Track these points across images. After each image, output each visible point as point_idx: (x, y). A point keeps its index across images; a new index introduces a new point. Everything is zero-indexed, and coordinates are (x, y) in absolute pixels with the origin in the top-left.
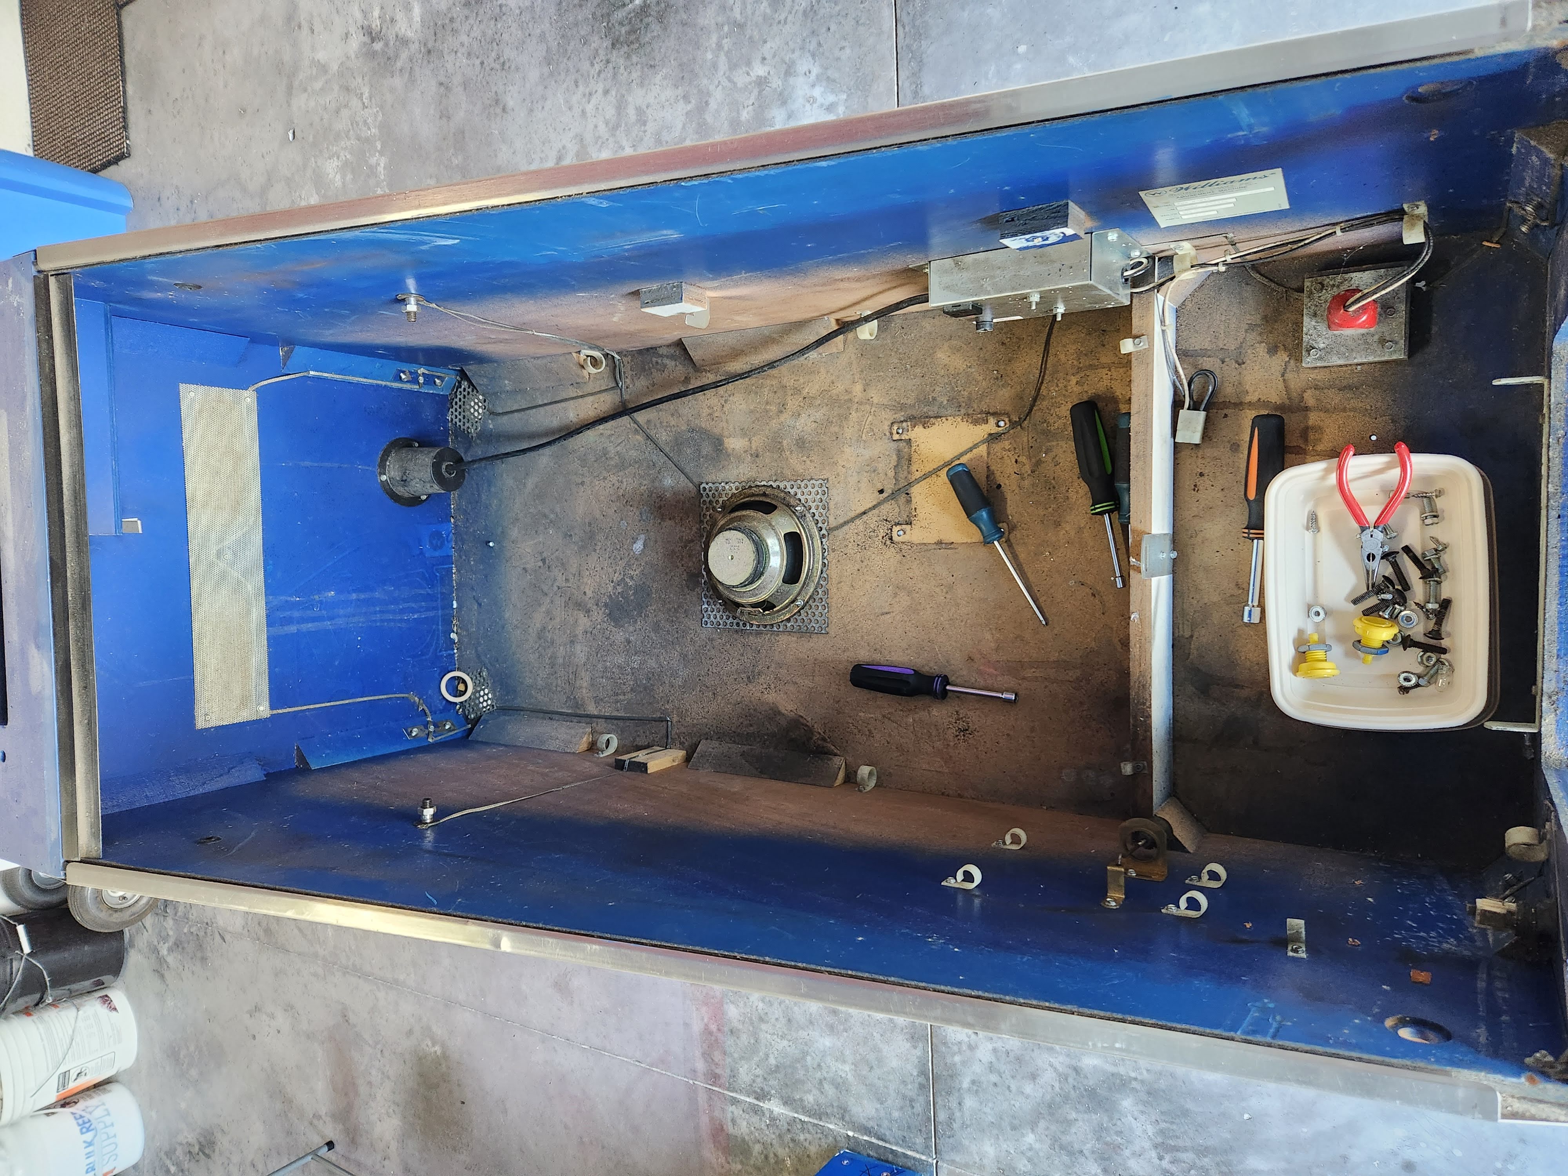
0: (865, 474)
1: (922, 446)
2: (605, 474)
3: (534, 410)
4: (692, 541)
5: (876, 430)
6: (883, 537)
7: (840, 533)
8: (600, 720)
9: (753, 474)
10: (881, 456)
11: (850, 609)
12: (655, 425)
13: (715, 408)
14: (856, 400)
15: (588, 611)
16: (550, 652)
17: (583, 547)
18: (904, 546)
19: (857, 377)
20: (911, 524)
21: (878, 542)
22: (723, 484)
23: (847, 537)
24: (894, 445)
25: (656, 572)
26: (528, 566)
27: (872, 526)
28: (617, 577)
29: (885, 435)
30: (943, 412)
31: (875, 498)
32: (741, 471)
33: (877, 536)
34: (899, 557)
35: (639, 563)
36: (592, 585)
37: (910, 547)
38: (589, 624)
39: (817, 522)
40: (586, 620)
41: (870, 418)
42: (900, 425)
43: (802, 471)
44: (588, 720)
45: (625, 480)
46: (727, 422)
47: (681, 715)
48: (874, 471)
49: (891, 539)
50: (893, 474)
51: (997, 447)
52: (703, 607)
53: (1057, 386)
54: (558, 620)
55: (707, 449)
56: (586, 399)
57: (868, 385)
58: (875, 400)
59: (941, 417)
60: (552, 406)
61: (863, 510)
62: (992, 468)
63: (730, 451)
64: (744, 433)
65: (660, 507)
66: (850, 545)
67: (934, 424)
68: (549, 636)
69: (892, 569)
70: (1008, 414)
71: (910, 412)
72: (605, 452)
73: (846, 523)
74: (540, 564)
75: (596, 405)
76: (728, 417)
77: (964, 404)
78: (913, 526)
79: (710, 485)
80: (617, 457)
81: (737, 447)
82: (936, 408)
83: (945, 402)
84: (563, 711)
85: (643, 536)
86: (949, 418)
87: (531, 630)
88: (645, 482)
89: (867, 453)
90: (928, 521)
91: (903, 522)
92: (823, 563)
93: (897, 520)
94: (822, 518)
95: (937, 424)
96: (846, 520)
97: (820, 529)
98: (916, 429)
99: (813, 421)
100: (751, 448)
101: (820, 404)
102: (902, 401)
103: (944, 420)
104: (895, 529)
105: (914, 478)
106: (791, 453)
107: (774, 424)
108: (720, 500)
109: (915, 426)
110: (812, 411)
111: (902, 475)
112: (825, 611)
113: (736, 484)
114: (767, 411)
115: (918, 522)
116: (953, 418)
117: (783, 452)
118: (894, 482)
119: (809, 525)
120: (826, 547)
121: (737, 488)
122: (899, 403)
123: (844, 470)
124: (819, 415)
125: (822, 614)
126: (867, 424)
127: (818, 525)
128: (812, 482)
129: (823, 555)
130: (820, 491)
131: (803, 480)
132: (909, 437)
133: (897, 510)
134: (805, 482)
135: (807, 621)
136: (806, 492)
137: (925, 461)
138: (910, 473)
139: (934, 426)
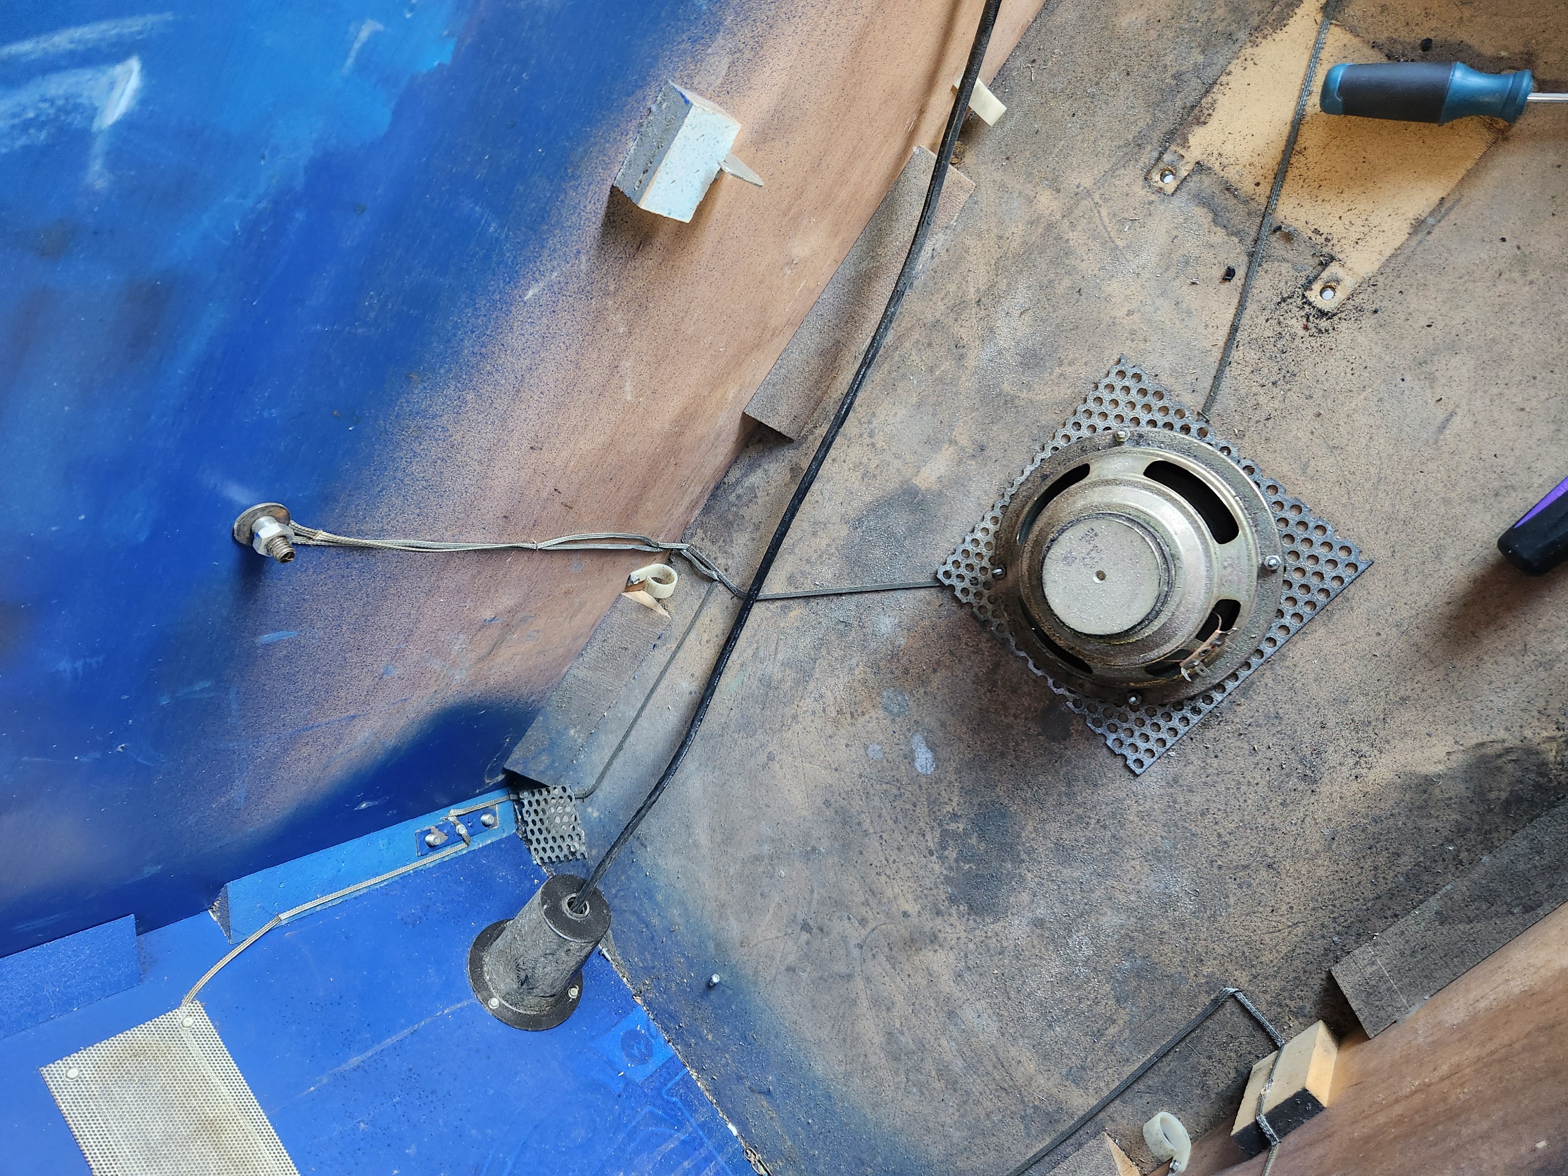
0: (1177, 283)
1: (1228, 149)
2: (789, 711)
3: (633, 732)
4: (997, 665)
5: (1130, 214)
6: (1306, 328)
7: (1225, 400)
8: (1111, 1109)
9: (1000, 477)
10: (1175, 233)
11: (1368, 486)
12: (803, 573)
13: (865, 460)
14: (1058, 216)
15: (934, 938)
16: (929, 1066)
17: (846, 846)
18: (1358, 301)
19: (1029, 190)
20: (1332, 259)
21: (1306, 344)
22: (968, 539)
23: (1243, 392)
24: (1179, 201)
25: (984, 769)
26: (791, 959)
27: (1268, 333)
28: (932, 840)
29: (1151, 203)
30: (1211, 72)
31: (1230, 292)
32: (977, 493)
33: (1293, 337)
34: (1368, 321)
35: (945, 783)
36: (905, 888)
37: (1370, 289)
38: (952, 956)
39: (1169, 426)
40: (941, 955)
41: (1104, 212)
42: (1161, 165)
43: (1069, 391)
44: (1090, 1128)
45: (823, 690)
46: (897, 456)
47: (1247, 963)
48: (1187, 263)
49: (1322, 314)
50: (1221, 232)
51: (1358, 6)
52: (1109, 743)
54: (899, 999)
55: (900, 522)
56: (687, 643)
57: (1054, 180)
58: (1087, 182)
59: (1215, 83)
60: (651, 701)
61: (1225, 331)
62: (1382, 38)
63: (936, 487)
64: (933, 443)
65: (906, 671)
66: (1262, 399)
67: (1215, 101)
68: (906, 1040)
69: (1377, 350)
71: (1157, 135)
72: (767, 683)
73: (1217, 378)
74: (805, 936)
75: (705, 637)
76: (894, 450)
77: (1234, 26)
78: (1340, 256)
79: (950, 560)
80: (788, 672)
81: (942, 470)
82: (1195, 83)
83: (1201, 59)
84: (1035, 1150)
85: (918, 739)
86: (1231, 67)
87: (873, 1060)
88: (854, 662)
89: (1149, 256)
90: (1359, 222)
91: (1315, 272)
92: (1244, 469)
93: (1302, 281)
94: (1172, 412)
95: (1220, 96)
96: (1213, 373)
97: (1186, 429)
98: (1192, 140)
99: (1021, 314)
100: (963, 449)
101: (1009, 284)
102: (1130, 137)
103: (1224, 79)
104: (1313, 295)
105: (1263, 201)
106: (1030, 388)
107: (967, 383)
108: (985, 563)
109: (1186, 140)
110: (1006, 304)
111: (1238, 217)
112: (1328, 532)
113: (988, 516)
114: (941, 380)
115: (1343, 241)
116: (1236, 61)
117: (1017, 400)
118: (1236, 240)
119: (1163, 439)
120: (1224, 443)
121: (995, 520)
122: (1127, 145)
123: (1136, 317)
124: (1022, 296)
125: (1328, 545)
126: (1106, 223)
127: (1177, 426)
128: (1101, 386)
129: (1232, 458)
130: (1127, 384)
131: (1085, 400)
132: (1193, 161)
133: (1285, 268)
134: (1091, 398)
135: (1314, 582)
136: (1107, 407)
137: (1255, 160)
138: (1249, 200)
139: (1218, 106)
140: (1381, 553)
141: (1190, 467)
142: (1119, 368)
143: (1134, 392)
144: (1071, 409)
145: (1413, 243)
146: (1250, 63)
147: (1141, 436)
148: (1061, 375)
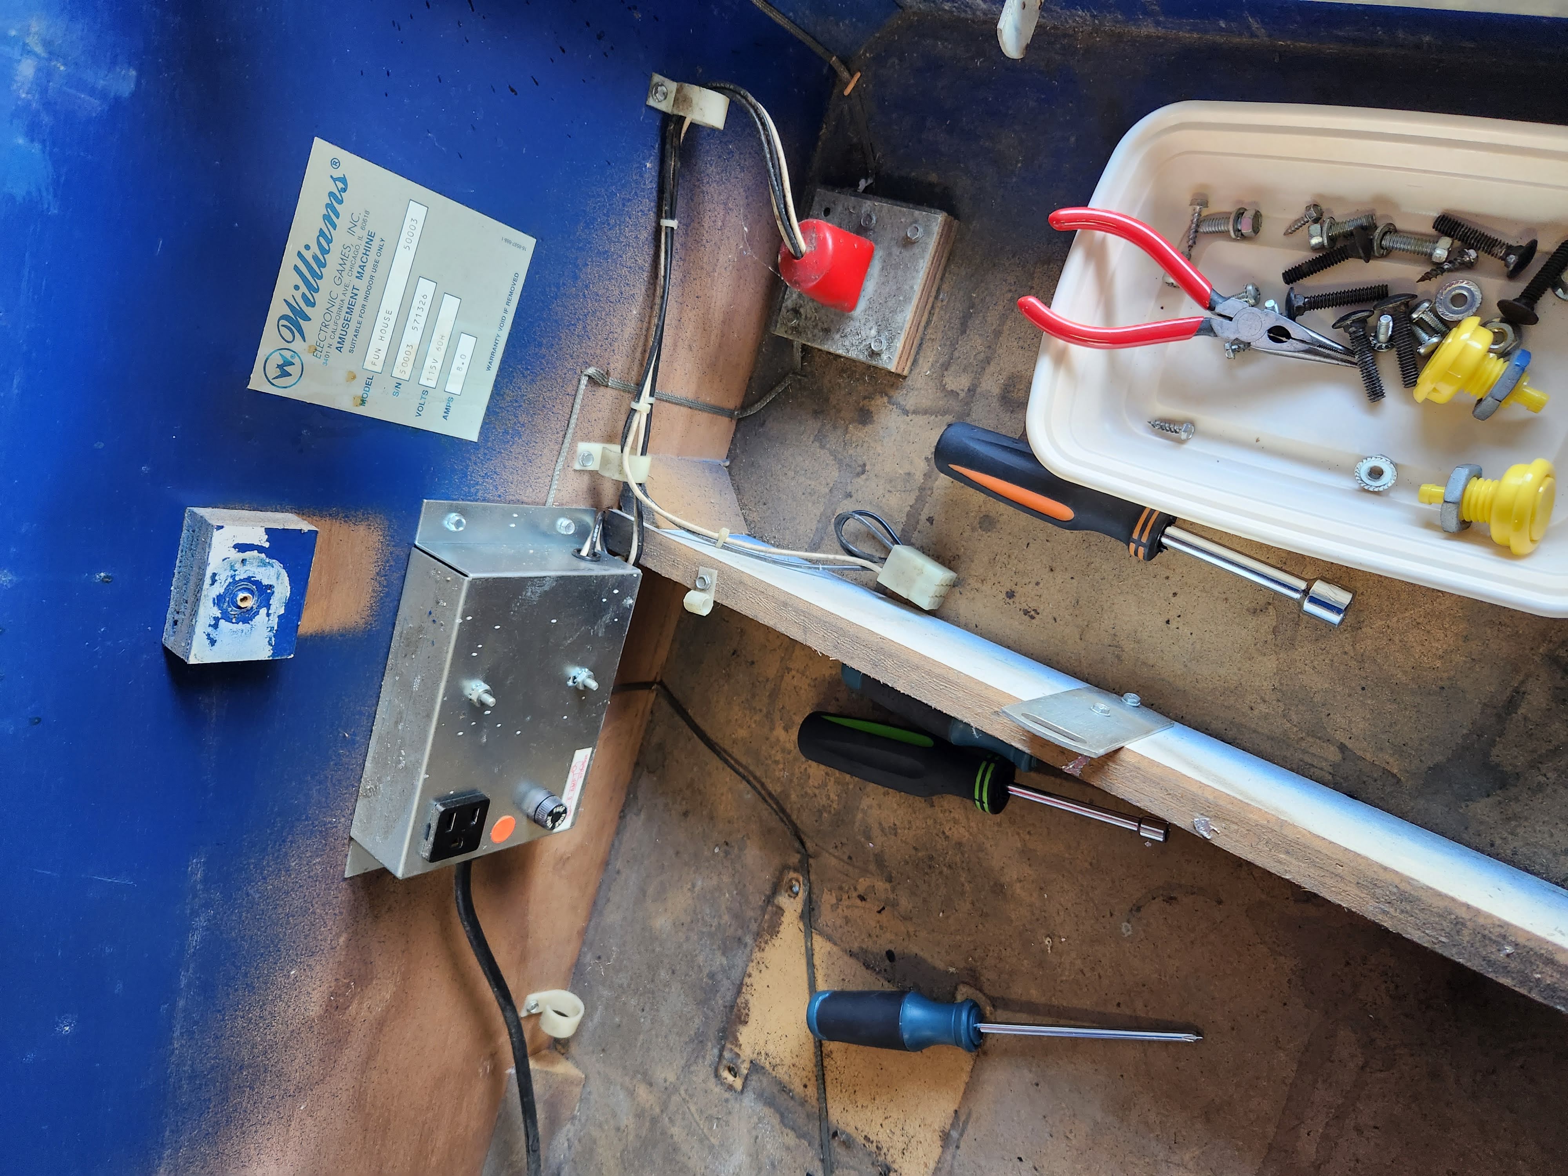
1: (771, 1048)
5: (714, 1112)
10: (754, 1133)
14: (658, 1110)
19: (628, 1083)
20: (890, 1169)
24: (749, 1100)
29: (727, 1101)
30: (736, 974)
41: (693, 1108)
42: (725, 1062)
50: (791, 1133)
51: (827, 917)
53: (777, 762)
57: (645, 1073)
58: (672, 1077)
59: (742, 984)
62: (855, 946)
67: (747, 1003)
70: (785, 868)
71: (712, 1034)
77: (740, 932)
78: (896, 1167)
82: (726, 983)
83: (724, 961)
86: (749, 970)
89: (741, 1157)
90: (898, 1132)
95: (748, 997)
98: (742, 1039)
102: (693, 1033)
103: (747, 980)
105: (815, 1103)
109: (737, 1039)
111: (800, 1119)
115: (892, 1151)
116: (751, 964)
118: (806, 1144)
122: (692, 1040)
126: (698, 1118)
132: (748, 1060)
137: (795, 1060)
138: (803, 1102)
139: (750, 1005)
145: (948, 1157)
146: (762, 967)
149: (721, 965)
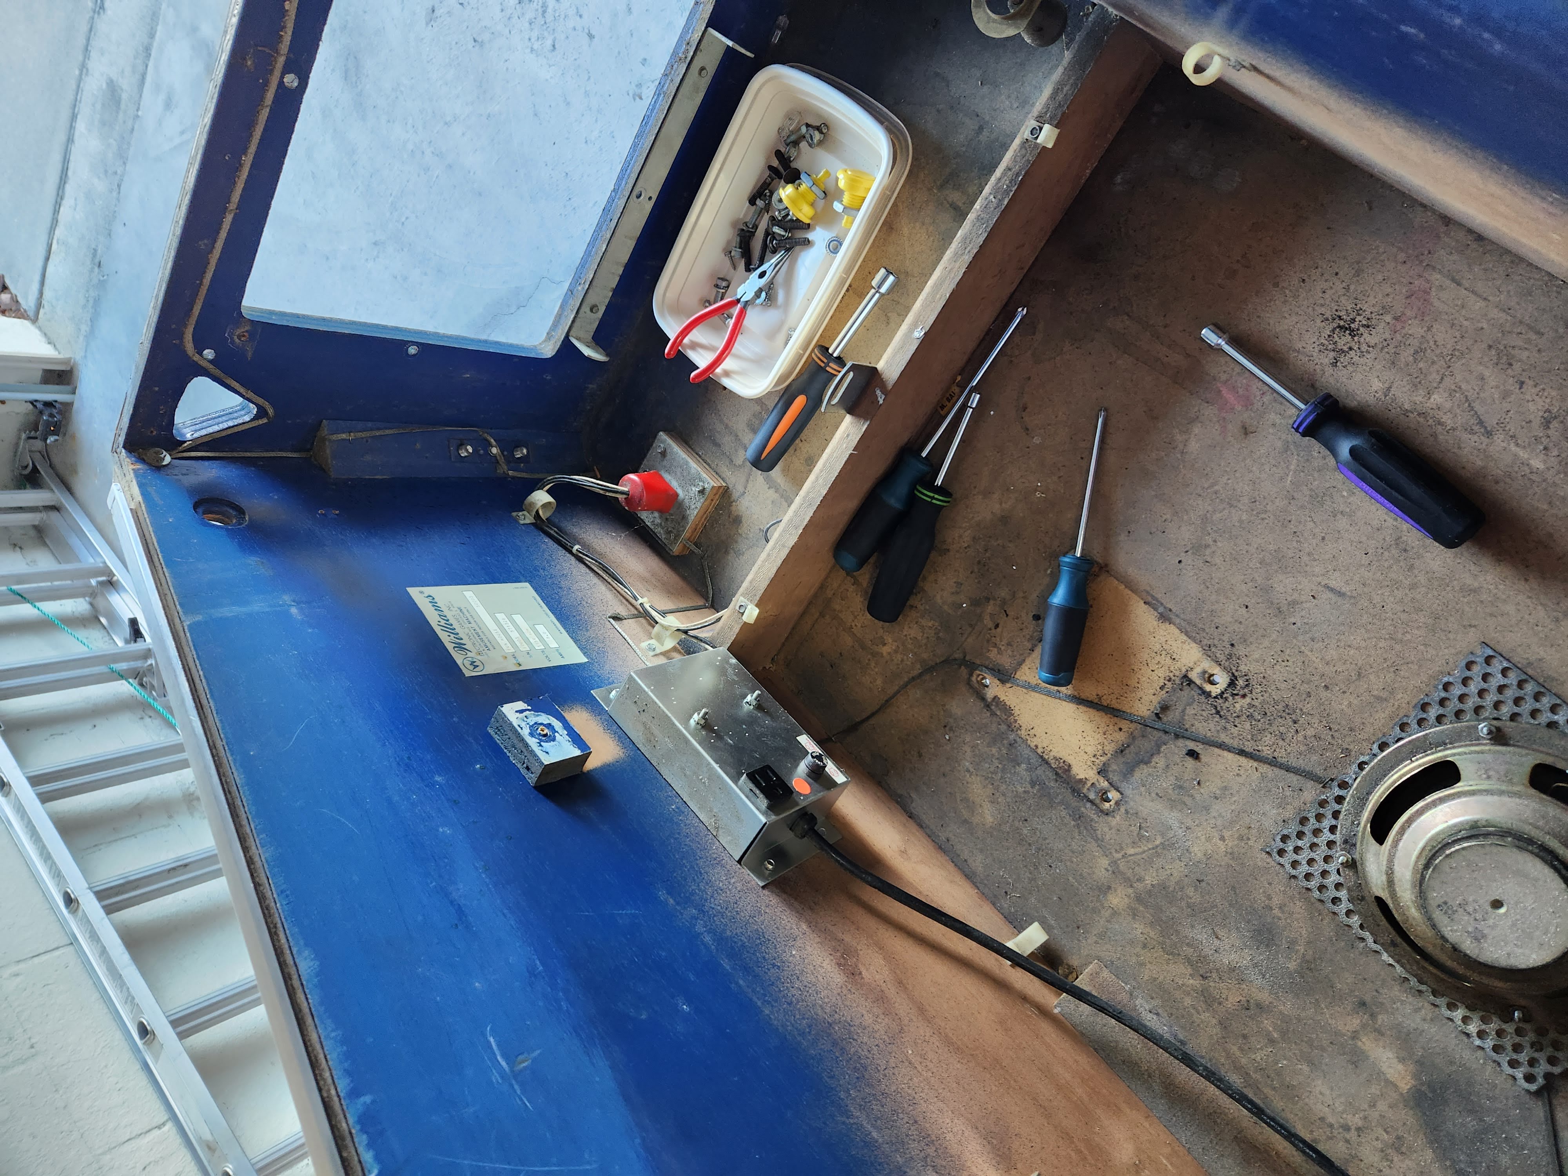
0: (1198, 797)
1: (1091, 750)
5: (1135, 829)
6: (1244, 696)
7: (1310, 763)
9: (1396, 991)
10: (1153, 795)
13: (1378, 1145)
14: (1130, 891)
18: (1222, 657)
19: (1107, 913)
20: (1185, 677)
21: (1258, 697)
23: (1303, 748)
24: (1128, 790)
27: (1247, 726)
29: (1127, 812)
30: (1034, 760)
31: (1209, 755)
33: (1251, 706)
34: (1240, 650)
37: (1213, 649)
39: (1336, 815)
41: (1131, 851)
42: (1098, 801)
43: (1298, 903)
48: (1181, 787)
49: (1232, 684)
50: (1155, 759)
53: (902, 660)
55: (1459, 1121)
57: (1100, 889)
58: (1104, 862)
59: (1042, 757)
61: (1243, 761)
63: (1412, 1068)
64: (1357, 1059)
66: (1310, 732)
67: (1055, 758)
69: (1266, 643)
70: (969, 683)
71: (1074, 802)
73: (1288, 769)
76: (1365, 1106)
77: (1005, 742)
78: (1184, 670)
79: (1509, 1070)
81: (1390, 1055)
82: (1039, 772)
83: (1023, 766)
86: (1033, 745)
89: (1172, 818)
90: (1158, 658)
91: (1196, 689)
92: (1382, 751)
93: (1203, 698)
94: (1321, 811)
95: (1052, 754)
96: (1283, 772)
97: (1340, 800)
98: (1081, 776)
99: (1217, 937)
100: (1364, 1026)
101: (1188, 945)
102: (1073, 823)
103: (1040, 750)
104: (1215, 690)
105: (1133, 726)
106: (1293, 943)
107: (1287, 1006)
108: (1510, 1028)
109: (1081, 780)
110: (1208, 951)
111: (1145, 745)
112: (1451, 680)
113: (1448, 1013)
114: (1284, 1034)
115: (1172, 669)
116: (1029, 741)
117: (1307, 958)
118: (1164, 747)
119: (1350, 821)
120: (1355, 767)
121: (1451, 1006)
122: (1078, 826)
123: (1227, 834)
124: (1200, 934)
125: (1465, 681)
126: (1140, 850)
127: (1337, 807)
128: (1294, 872)
129: (1371, 761)
130: (1291, 848)
131: (1308, 889)
132: (1097, 776)
133: (1190, 711)
134: (1305, 884)
135: (1510, 694)
136: (1316, 869)
137: (1101, 730)
138: (1132, 736)
139: (1058, 756)
140: (1472, 637)
141: (1377, 800)
142: (1275, 854)
143: (1300, 843)
144: (1318, 904)
145: (1178, 621)
146: (1032, 732)
147: (1346, 842)
148: (1280, 908)
149: (1026, 770)
